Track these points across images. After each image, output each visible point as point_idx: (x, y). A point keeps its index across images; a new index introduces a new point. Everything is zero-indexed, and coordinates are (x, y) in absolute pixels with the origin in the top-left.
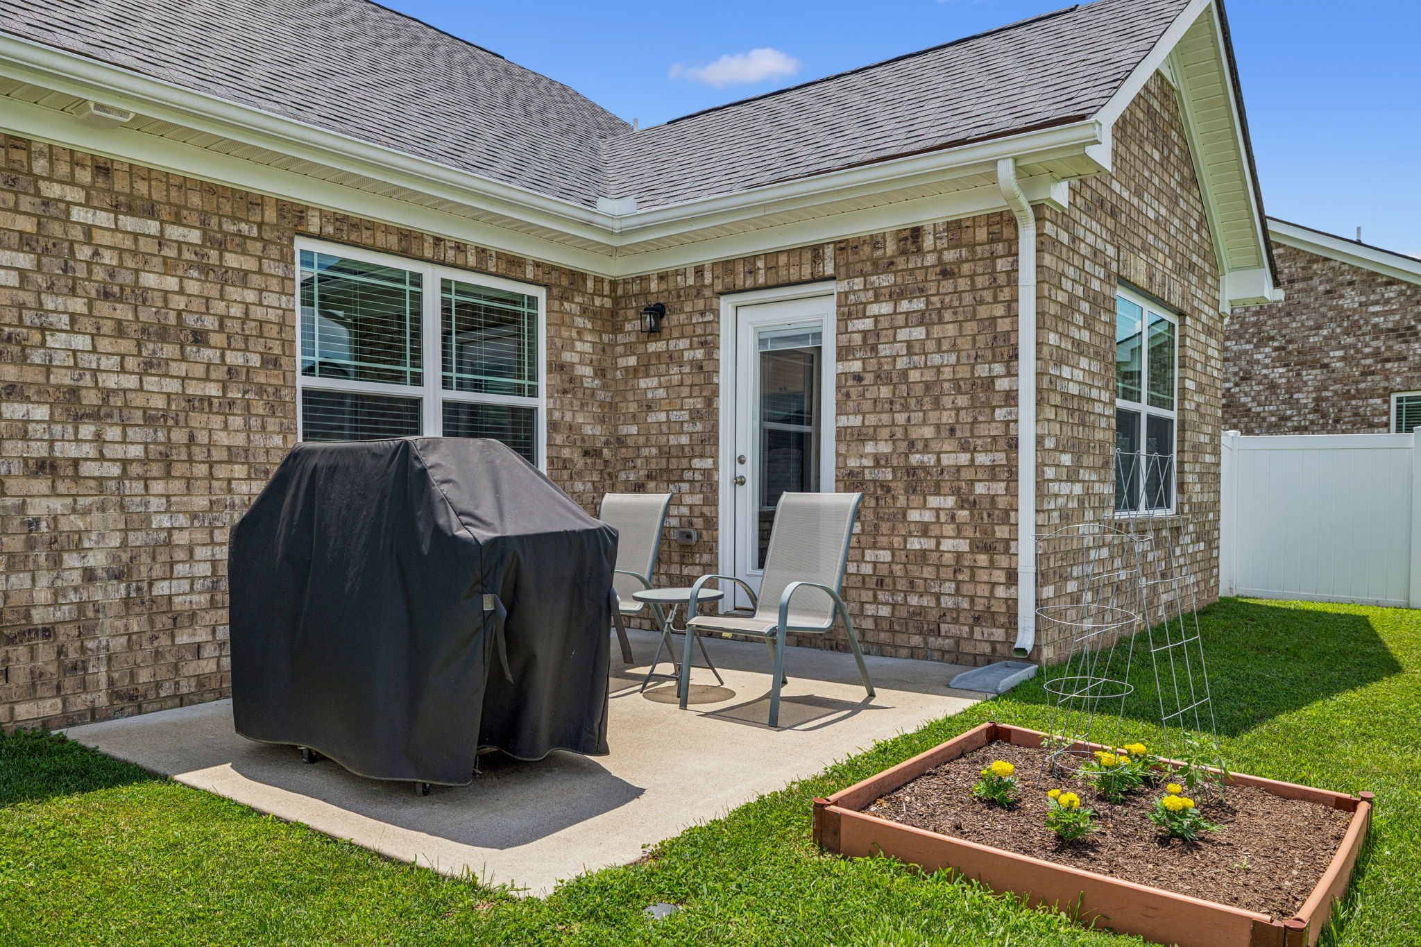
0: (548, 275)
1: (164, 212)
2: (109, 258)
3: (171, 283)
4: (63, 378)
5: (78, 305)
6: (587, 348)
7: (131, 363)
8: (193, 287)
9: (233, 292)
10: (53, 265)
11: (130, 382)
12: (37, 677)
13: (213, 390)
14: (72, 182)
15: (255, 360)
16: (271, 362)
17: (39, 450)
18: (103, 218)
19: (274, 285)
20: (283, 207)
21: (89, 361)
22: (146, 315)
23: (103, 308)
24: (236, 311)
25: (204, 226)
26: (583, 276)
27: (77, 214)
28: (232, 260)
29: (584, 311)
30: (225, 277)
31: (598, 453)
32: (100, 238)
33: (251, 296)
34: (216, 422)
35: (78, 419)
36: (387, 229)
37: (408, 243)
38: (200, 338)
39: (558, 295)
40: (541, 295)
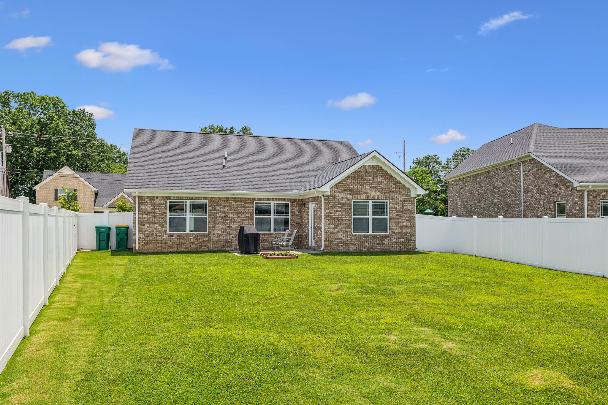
0: (290, 200)
1: (240, 201)
2: (235, 207)
3: (241, 208)
4: (231, 219)
5: (232, 212)
6: (297, 209)
7: (237, 217)
8: (243, 208)
9: (247, 208)
10: (230, 208)
11: (237, 218)
12: (228, 246)
13: (245, 219)
14: (232, 200)
15: (249, 215)
16: (251, 215)
17: (229, 225)
18: (235, 203)
19: (252, 207)
20: (253, 198)
21: (233, 217)
22: (238, 212)
23: (234, 211)
24: (247, 210)
25: (244, 202)
26: (296, 199)
27: (232, 203)
28: (247, 205)
29: (297, 204)
30: (246, 207)
31: (299, 224)
32: (234, 205)
33: (249, 208)
34: (245, 222)
35: (232, 222)
36: (265, 198)
37: (268, 199)
38: (243, 213)
39: (292, 202)
40: (290, 203)
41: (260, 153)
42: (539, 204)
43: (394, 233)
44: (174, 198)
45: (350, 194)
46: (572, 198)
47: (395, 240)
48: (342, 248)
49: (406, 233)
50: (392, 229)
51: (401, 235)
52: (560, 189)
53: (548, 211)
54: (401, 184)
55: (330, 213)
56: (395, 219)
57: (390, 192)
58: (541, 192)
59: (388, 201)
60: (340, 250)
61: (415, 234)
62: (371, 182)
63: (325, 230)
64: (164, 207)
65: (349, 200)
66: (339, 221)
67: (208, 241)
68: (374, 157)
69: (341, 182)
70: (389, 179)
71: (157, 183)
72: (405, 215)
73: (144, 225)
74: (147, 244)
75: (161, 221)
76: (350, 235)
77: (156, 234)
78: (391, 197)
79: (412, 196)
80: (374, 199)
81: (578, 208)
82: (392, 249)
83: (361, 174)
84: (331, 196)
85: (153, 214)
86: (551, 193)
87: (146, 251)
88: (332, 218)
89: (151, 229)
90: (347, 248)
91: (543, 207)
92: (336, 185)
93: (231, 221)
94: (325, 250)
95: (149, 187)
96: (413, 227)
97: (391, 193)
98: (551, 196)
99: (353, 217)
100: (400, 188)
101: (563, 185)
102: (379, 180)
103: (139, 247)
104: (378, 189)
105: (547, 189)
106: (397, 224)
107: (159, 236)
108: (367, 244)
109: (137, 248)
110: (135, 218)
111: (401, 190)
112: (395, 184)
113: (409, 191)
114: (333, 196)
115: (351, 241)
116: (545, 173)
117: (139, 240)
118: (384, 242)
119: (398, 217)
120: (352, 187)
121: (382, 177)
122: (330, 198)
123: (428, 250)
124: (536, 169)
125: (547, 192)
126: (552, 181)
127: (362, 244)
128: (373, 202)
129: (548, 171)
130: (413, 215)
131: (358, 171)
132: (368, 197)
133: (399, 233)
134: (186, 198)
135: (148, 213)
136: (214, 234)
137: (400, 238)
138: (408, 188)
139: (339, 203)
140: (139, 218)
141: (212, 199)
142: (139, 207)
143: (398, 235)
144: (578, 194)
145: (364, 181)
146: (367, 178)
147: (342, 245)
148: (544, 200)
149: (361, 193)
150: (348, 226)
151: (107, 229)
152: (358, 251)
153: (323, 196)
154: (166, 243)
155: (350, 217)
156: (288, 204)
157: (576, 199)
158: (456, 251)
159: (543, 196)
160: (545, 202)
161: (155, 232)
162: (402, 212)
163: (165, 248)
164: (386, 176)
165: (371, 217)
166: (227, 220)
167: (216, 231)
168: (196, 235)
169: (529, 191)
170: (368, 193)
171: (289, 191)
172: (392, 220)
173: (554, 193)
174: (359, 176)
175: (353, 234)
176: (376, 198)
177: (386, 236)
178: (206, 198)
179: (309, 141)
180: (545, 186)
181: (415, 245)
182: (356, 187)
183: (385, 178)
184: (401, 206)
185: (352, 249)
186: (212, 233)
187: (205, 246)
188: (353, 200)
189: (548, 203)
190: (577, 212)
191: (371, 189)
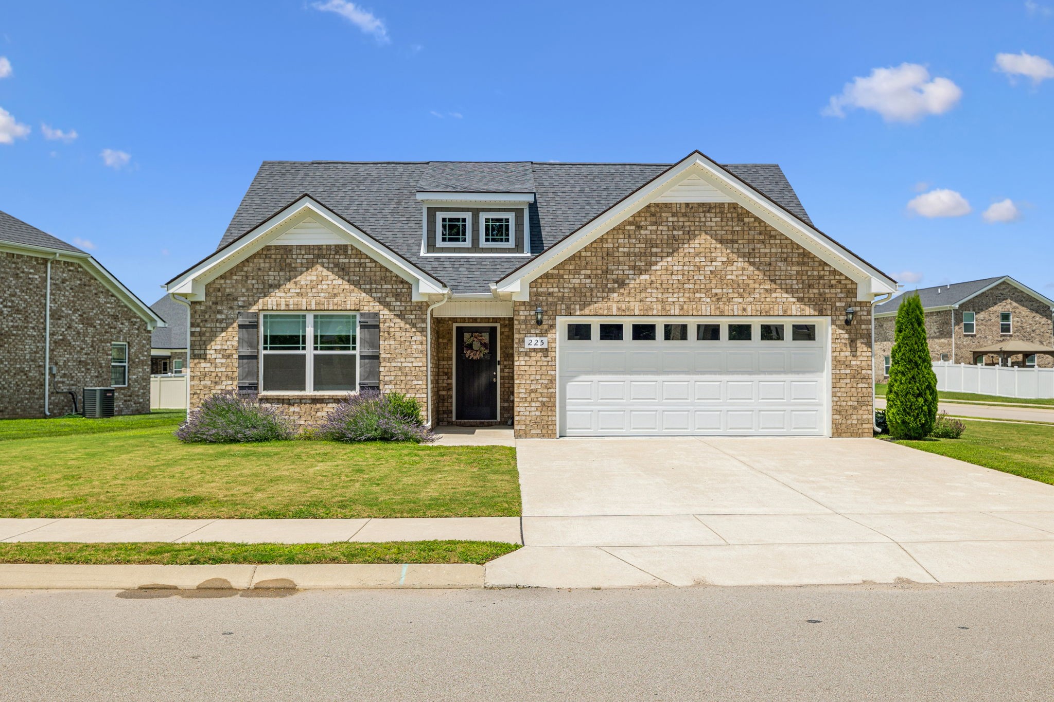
42: (84, 341)
46: (138, 339)
52: (122, 324)
53: (100, 355)
58: (87, 321)
81: (146, 353)
86: (106, 327)
91: (92, 346)
98: (106, 332)
101: (126, 319)
105: (99, 320)
116: (96, 294)
124: (78, 282)
125: (100, 324)
126: (109, 310)
129: (102, 292)
144: (146, 334)
148: (93, 337)
157: (144, 342)
159: (91, 330)
160: (95, 339)
169: (63, 317)
173: (111, 328)
180: (95, 314)
189: (101, 341)
190: (145, 358)
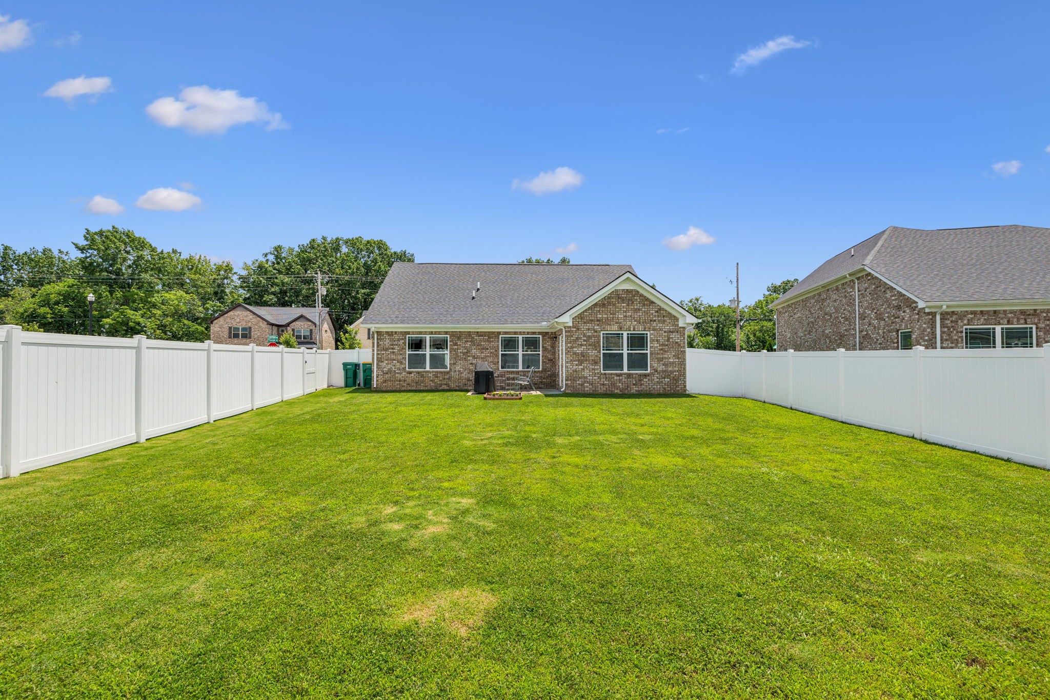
0: (540, 333)
1: (484, 336)
2: (478, 342)
3: (484, 343)
4: (473, 354)
5: (475, 347)
6: (550, 343)
7: (480, 352)
8: (487, 343)
10: (473, 343)
11: (480, 354)
12: (470, 385)
13: (489, 355)
14: (475, 335)
15: (494, 351)
16: (496, 351)
17: (471, 362)
18: (478, 338)
19: (497, 341)
20: (498, 332)
21: (476, 353)
22: (482, 347)
23: (477, 347)
24: (492, 345)
25: (488, 336)
26: (548, 332)
27: (475, 338)
28: (492, 340)
29: (548, 338)
30: (491, 342)
31: (552, 360)
32: (477, 340)
33: (494, 343)
34: (489, 358)
35: (475, 359)
36: (512, 332)
37: (515, 333)
38: (487, 349)
39: (543, 336)
40: (541, 336)
41: (520, 282)
42: (878, 333)
43: (657, 371)
44: (413, 333)
45: (598, 325)
46: (919, 324)
47: (658, 380)
48: (588, 388)
49: (672, 372)
50: (653, 367)
51: (666, 375)
52: (904, 312)
53: (888, 343)
54: (666, 311)
55: (572, 347)
56: (658, 354)
57: (651, 321)
58: (880, 317)
59: (648, 333)
60: (586, 392)
61: (685, 373)
62: (625, 309)
63: (566, 367)
64: (403, 343)
65: (596, 332)
66: (584, 356)
67: (449, 379)
68: (628, 279)
69: (586, 310)
70: (650, 305)
71: (397, 317)
72: (672, 349)
73: (383, 362)
74: (385, 381)
75: (400, 357)
76: (598, 373)
77: (395, 371)
78: (651, 327)
79: (680, 326)
80: (630, 330)
81: (927, 338)
82: (653, 391)
83: (612, 300)
84: (573, 327)
85: (392, 350)
86: (892, 318)
87: (384, 389)
88: (575, 353)
89: (389, 366)
90: (594, 389)
91: (883, 337)
92: (580, 314)
93: (474, 357)
94: (567, 391)
95: (386, 322)
96: (682, 364)
97: (652, 323)
98: (892, 323)
99: (602, 352)
100: (664, 316)
101: (907, 307)
102: (636, 307)
103: (377, 385)
104: (634, 317)
105: (888, 313)
106: (660, 360)
107: (398, 373)
108: (620, 384)
109: (375, 386)
110: (373, 354)
111: (665, 318)
112: (657, 312)
113: (677, 319)
114: (577, 327)
115: (599, 380)
116: (884, 291)
117: (377, 377)
118: (643, 382)
119: (661, 352)
120: (601, 316)
121: (639, 303)
122: (572, 329)
123: (697, 392)
124: (874, 287)
125: (888, 317)
126: (894, 302)
127: (613, 385)
128: (628, 334)
129: (888, 288)
130: (682, 349)
131: (609, 297)
132: (621, 328)
133: (663, 371)
134: (426, 333)
135: (387, 350)
136: (455, 371)
137: (664, 378)
138: (674, 316)
139: (584, 335)
140: (378, 354)
141: (453, 334)
142: (378, 343)
143: (661, 374)
144: (926, 317)
145: (616, 308)
146: (620, 305)
147: (588, 385)
148: (884, 329)
149: (612, 323)
150: (596, 363)
151: (354, 366)
152: (608, 392)
153: (565, 327)
154: (405, 381)
155: (598, 352)
156: (539, 338)
157: (924, 326)
158: (747, 396)
159: (882, 323)
160: (885, 330)
161: (394, 369)
162: (667, 345)
163: (404, 386)
164: (646, 303)
165: (625, 352)
166: (469, 356)
167: (458, 368)
168: (436, 372)
169: (866, 317)
170: (621, 323)
171: (538, 323)
172: (654, 355)
173: (896, 318)
174: (609, 303)
175: (602, 372)
176: (632, 329)
177: (645, 376)
178: (446, 333)
179: (582, 267)
180: (885, 309)
181: (685, 386)
182: (606, 316)
183: (644, 305)
184: (666, 338)
185: (601, 389)
186: (453, 370)
187: (446, 384)
188: (602, 332)
189: (889, 331)
190: (926, 343)
191: (625, 318)
